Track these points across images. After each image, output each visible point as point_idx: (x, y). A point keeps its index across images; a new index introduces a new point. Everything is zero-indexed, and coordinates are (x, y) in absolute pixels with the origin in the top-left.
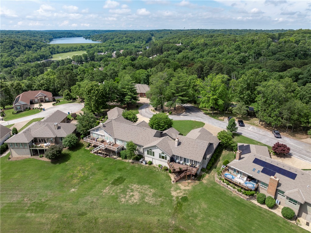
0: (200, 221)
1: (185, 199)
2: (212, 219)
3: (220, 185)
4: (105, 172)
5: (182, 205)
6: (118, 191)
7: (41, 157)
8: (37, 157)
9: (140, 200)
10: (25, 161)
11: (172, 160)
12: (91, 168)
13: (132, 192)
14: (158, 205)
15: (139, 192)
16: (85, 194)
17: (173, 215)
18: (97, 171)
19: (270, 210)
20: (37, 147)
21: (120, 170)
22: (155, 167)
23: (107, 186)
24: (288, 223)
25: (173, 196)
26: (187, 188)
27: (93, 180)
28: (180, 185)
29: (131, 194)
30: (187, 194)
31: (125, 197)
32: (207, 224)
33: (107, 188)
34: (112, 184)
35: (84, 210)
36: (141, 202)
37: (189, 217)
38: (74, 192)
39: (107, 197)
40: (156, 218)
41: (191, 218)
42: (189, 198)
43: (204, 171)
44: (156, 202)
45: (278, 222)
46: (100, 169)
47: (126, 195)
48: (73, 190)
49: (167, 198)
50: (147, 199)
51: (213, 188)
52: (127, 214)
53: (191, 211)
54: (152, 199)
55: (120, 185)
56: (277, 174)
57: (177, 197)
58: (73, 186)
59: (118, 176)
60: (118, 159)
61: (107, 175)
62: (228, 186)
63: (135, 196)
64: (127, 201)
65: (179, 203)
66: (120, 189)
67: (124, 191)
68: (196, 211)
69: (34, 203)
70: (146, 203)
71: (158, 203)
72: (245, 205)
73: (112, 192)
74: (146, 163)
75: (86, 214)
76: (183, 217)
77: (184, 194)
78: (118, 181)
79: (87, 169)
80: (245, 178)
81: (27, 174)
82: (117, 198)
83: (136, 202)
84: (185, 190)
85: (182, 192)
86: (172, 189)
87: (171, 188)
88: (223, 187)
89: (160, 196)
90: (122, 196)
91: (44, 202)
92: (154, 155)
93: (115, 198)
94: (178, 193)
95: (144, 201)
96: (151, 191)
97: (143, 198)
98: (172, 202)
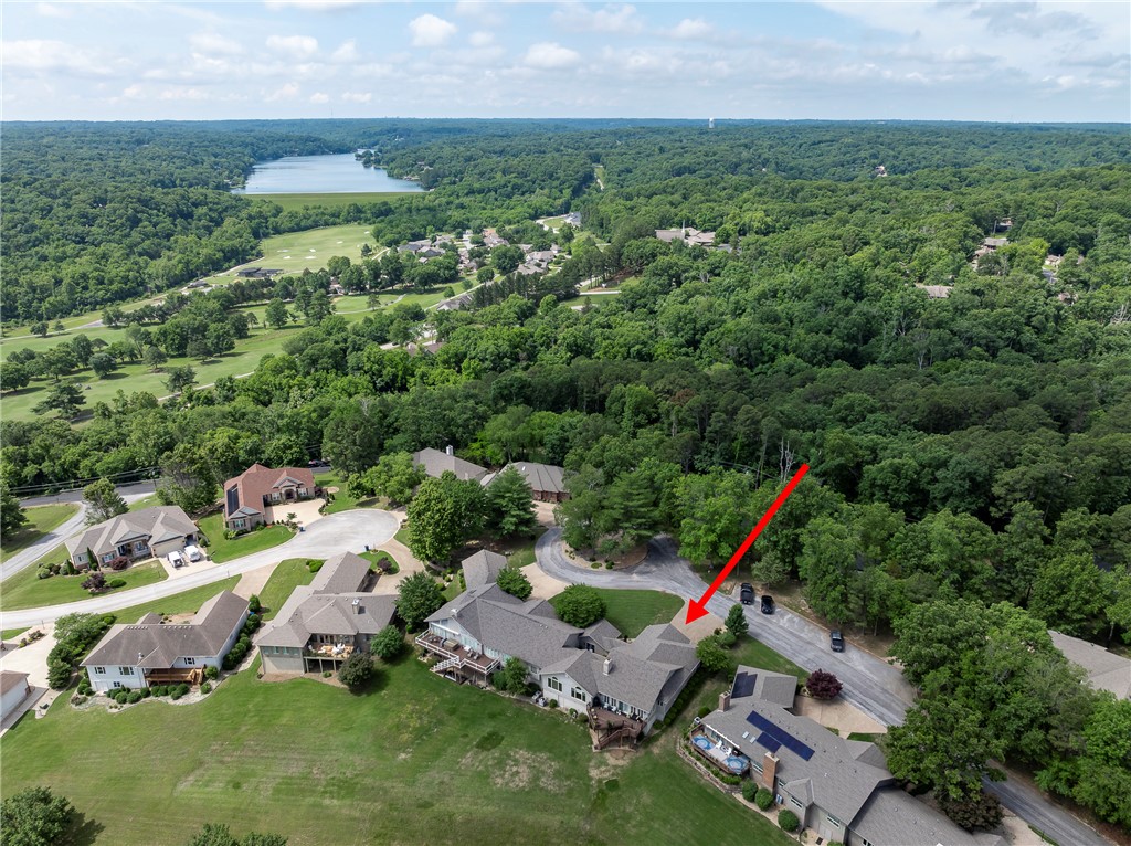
0: (634, 827)
1: (613, 785)
2: (656, 826)
3: (682, 759)
4: (463, 719)
5: (606, 795)
6: (490, 763)
7: (326, 676)
8: (318, 677)
9: (531, 783)
10: (296, 684)
11: (597, 702)
12: (434, 708)
13: (515, 765)
14: (562, 794)
15: (529, 767)
16: (427, 766)
17: (589, 815)
18: (446, 717)
19: (763, 813)
20: (319, 655)
21: (492, 716)
22: (562, 714)
23: (468, 751)
24: (785, 838)
25: (591, 779)
26: (621, 763)
27: (439, 737)
28: (607, 755)
29: (515, 769)
30: (618, 775)
31: (502, 776)
32: (647, 833)
33: (469, 755)
34: (478, 746)
35: (427, 798)
36: (531, 786)
37: (616, 819)
38: (405, 760)
39: (470, 774)
40: (558, 817)
41: (619, 821)
42: (621, 783)
43: (657, 728)
44: (559, 787)
45: (769, 836)
46: (452, 712)
47: (505, 771)
48: (403, 756)
49: (581, 782)
50: (543, 782)
51: (668, 765)
52: (506, 807)
53: (622, 809)
54: (553, 781)
55: (493, 751)
56: (783, 749)
57: (600, 781)
58: (402, 748)
59: (489, 730)
60: (488, 689)
61: (467, 726)
62: (698, 763)
63: (521, 775)
64: (507, 784)
65: (601, 791)
66: (494, 758)
67: (501, 764)
68: (629, 809)
70: (543, 788)
71: (564, 791)
72: (719, 803)
73: (478, 764)
74: (545, 704)
75: (433, 805)
76: (605, 819)
77: (613, 775)
78: (490, 741)
79: (426, 710)
80: (730, 750)
81: (304, 715)
82: (488, 777)
83: (524, 787)
84: (615, 767)
85: (609, 771)
86: (591, 764)
87: (589, 760)
88: (688, 765)
89: (568, 778)
90: (498, 773)
92: (560, 690)
93: (484, 777)
94: (601, 773)
95: (538, 786)
96: (551, 766)
97: (536, 779)
98: (588, 790)
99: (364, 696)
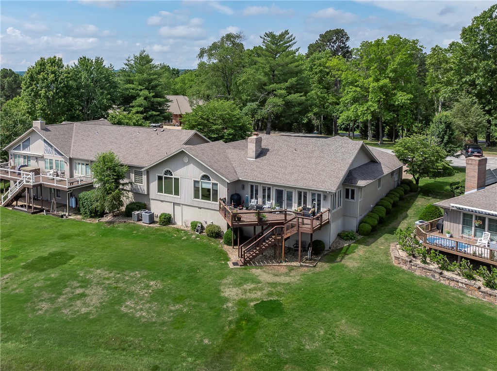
1: (270, 308)
4: (17, 241)
5: (257, 323)
6: (38, 285)
9: (103, 307)
11: (237, 200)
14: (163, 324)
15: (108, 288)
17: (218, 356)
21: (65, 237)
25: (225, 301)
26: (284, 279)
28: (256, 271)
29: (79, 291)
30: (280, 294)
31: (52, 300)
34: (26, 267)
37: (280, 363)
40: (146, 360)
42: (287, 305)
43: (347, 238)
44: (159, 314)
46: (5, 236)
47: (61, 294)
49: (204, 305)
50: (128, 306)
54: (148, 305)
55: (49, 271)
57: (242, 303)
60: (70, 217)
61: (20, 248)
63: (88, 299)
64: (57, 310)
65: (245, 318)
66: (48, 279)
67: (56, 286)
68: (311, 347)
73: (15, 286)
76: (257, 363)
77: (270, 294)
82: (26, 301)
83: (88, 314)
84: (273, 285)
85: (261, 289)
86: (225, 281)
87: (222, 276)
89: (178, 299)
90: (46, 297)
92: (176, 193)
93: (19, 302)
94: (245, 292)
96: (148, 286)
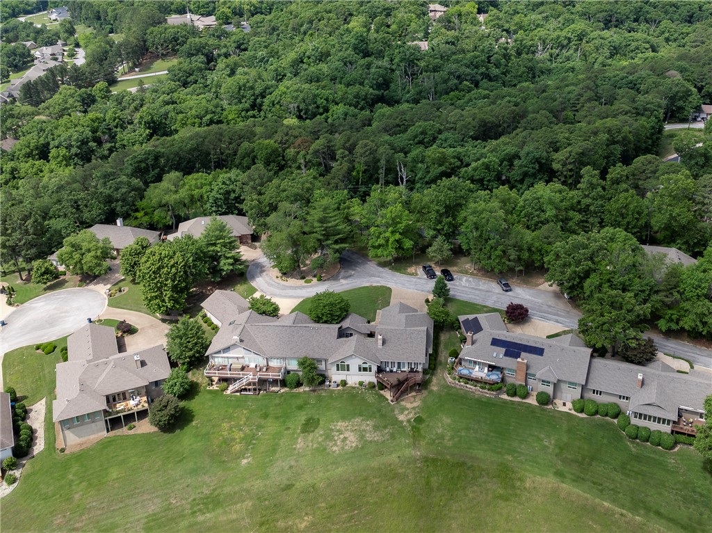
0: (449, 440)
1: (419, 420)
2: (463, 434)
3: (456, 388)
4: (277, 418)
5: (419, 428)
6: (320, 439)
7: (131, 429)
9: (360, 441)
12: (248, 419)
13: (341, 434)
14: (388, 440)
15: (352, 431)
16: (271, 461)
17: (414, 445)
18: (263, 422)
19: (524, 401)
21: (300, 408)
22: (354, 388)
23: (297, 438)
25: (402, 422)
26: (415, 404)
27: (267, 437)
28: (403, 403)
29: (342, 436)
30: (419, 413)
31: (335, 445)
32: (460, 441)
33: (299, 440)
34: (303, 432)
35: (286, 482)
36: (362, 442)
37: (434, 441)
38: (249, 463)
39: (309, 453)
40: (394, 455)
41: (437, 441)
42: (424, 417)
43: (427, 374)
44: (383, 436)
46: (266, 416)
48: (244, 461)
49: (396, 426)
50: (368, 437)
51: (448, 394)
52: (352, 464)
53: (434, 433)
54: (376, 434)
55: (316, 431)
56: (523, 354)
57: (409, 421)
58: (241, 455)
59: (304, 418)
60: (282, 391)
61: (284, 422)
62: (468, 386)
63: (349, 439)
64: (343, 448)
65: (413, 427)
66: (321, 435)
67: (328, 437)
68: (439, 431)
69: (194, 500)
70: (371, 442)
71: (387, 437)
72: (494, 405)
73: (311, 444)
74: (338, 386)
75: (293, 485)
76: (427, 443)
77: (415, 414)
78: (310, 425)
79: (242, 423)
80: (486, 369)
82: (325, 449)
83: (357, 446)
84: (414, 408)
85: (411, 412)
86: (396, 413)
87: (393, 411)
88: (462, 389)
89: (385, 427)
90: (331, 444)
91: (211, 494)
92: (348, 370)
93: (322, 450)
94: (406, 416)
95: (366, 441)
96: (368, 425)
97: (362, 437)
98: (404, 430)
99: (178, 431)
